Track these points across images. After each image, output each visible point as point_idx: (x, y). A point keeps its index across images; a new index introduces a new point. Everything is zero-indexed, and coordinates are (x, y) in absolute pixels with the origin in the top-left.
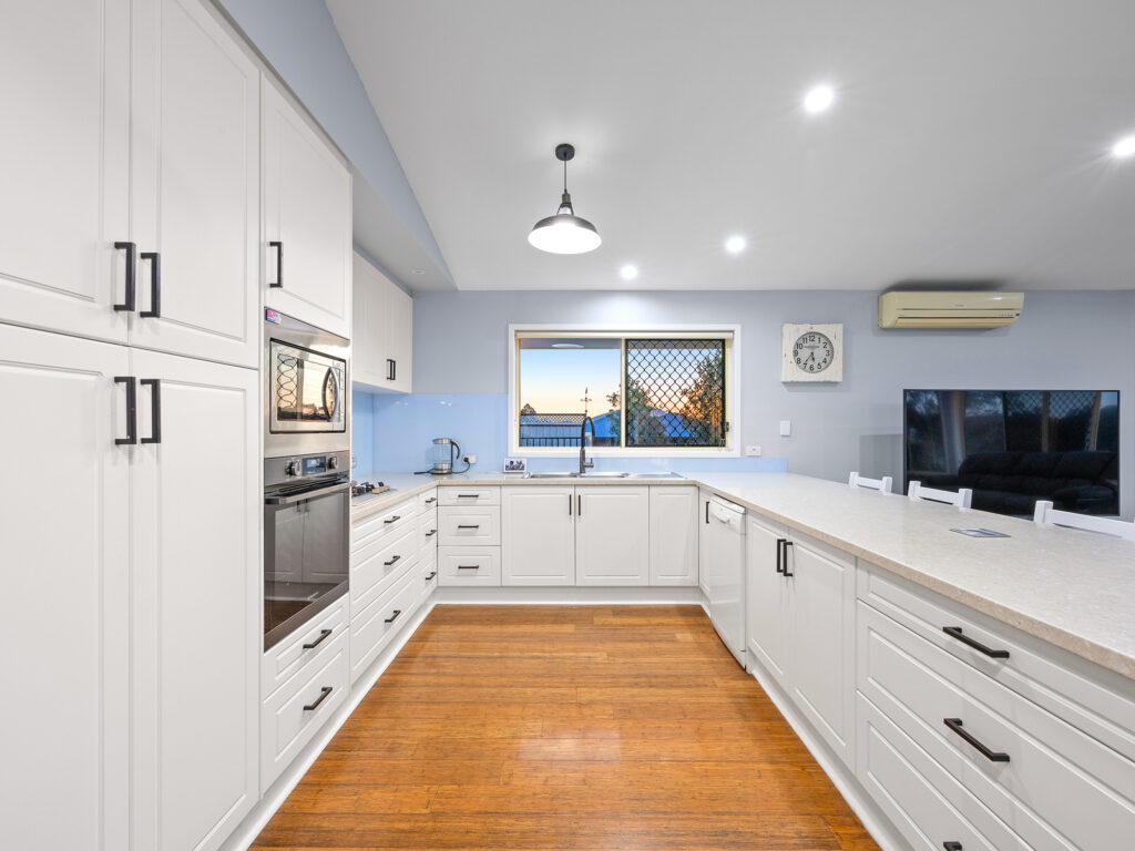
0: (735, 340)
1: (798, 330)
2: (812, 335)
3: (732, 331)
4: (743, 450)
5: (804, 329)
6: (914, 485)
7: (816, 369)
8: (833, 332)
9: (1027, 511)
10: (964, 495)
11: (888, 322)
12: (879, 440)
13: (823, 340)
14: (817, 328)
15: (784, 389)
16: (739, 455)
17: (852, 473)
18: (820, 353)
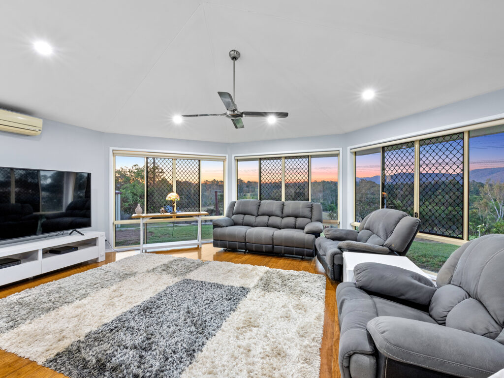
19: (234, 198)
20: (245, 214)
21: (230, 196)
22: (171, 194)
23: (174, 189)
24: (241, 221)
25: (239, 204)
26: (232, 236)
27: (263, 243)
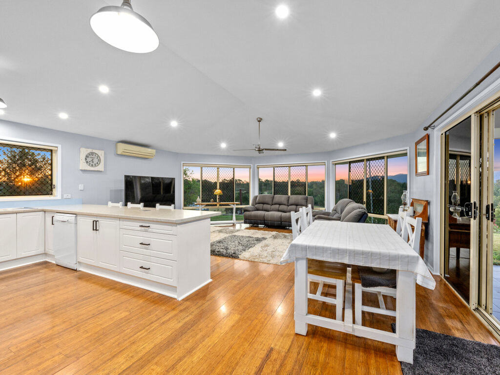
0: (58, 151)
1: (87, 151)
2: (92, 153)
3: (57, 147)
4: (62, 196)
5: (89, 151)
6: (129, 204)
7: (94, 166)
8: (101, 153)
9: (154, 207)
10: (142, 204)
11: (119, 152)
12: (117, 191)
13: (96, 156)
14: (94, 151)
15: (80, 172)
16: (60, 198)
17: (109, 202)
18: (96, 161)
19: (257, 193)
20: (264, 204)
21: (254, 192)
22: (217, 190)
23: (218, 187)
24: (261, 208)
25: (260, 197)
26: (256, 216)
27: (275, 220)
